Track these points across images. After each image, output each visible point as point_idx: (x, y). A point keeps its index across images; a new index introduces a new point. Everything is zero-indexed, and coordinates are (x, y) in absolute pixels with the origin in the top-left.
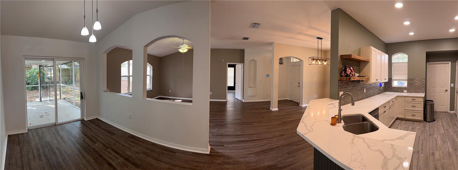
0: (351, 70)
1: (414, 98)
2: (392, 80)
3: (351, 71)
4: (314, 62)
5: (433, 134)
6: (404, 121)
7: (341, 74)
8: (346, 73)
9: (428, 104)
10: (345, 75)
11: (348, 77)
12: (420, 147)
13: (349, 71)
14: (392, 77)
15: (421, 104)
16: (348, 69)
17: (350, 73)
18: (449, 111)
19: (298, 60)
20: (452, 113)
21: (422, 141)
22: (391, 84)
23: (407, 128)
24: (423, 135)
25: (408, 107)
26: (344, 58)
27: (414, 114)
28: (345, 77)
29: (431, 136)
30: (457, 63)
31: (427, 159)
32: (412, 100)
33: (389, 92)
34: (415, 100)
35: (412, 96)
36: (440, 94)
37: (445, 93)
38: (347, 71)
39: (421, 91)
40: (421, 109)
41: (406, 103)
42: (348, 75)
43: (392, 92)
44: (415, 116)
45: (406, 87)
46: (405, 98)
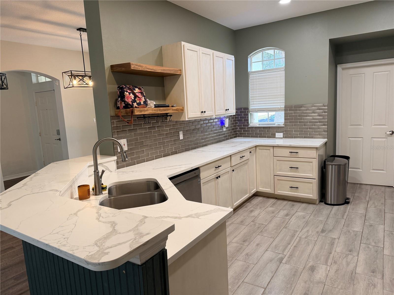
0: (134, 94)
2: (248, 112)
3: (136, 96)
4: (75, 82)
5: (330, 231)
6: (272, 201)
7: (116, 104)
8: (125, 101)
9: (332, 165)
10: (124, 105)
11: (128, 110)
12: (287, 253)
13: (129, 97)
14: (251, 106)
15: (311, 164)
16: (127, 92)
17: (134, 101)
19: (48, 80)
21: (297, 240)
22: (248, 120)
23: (273, 213)
24: (305, 230)
25: (280, 170)
26: (117, 70)
27: (295, 184)
28: (124, 110)
29: (324, 234)
31: (294, 275)
32: (291, 154)
33: (243, 138)
34: (298, 155)
35: (291, 145)
36: (374, 141)
37: (387, 138)
38: (126, 97)
39: (317, 133)
40: (312, 175)
41: (277, 160)
42: (129, 104)
43: (250, 139)
44: (297, 190)
45: (281, 126)
46: (274, 149)
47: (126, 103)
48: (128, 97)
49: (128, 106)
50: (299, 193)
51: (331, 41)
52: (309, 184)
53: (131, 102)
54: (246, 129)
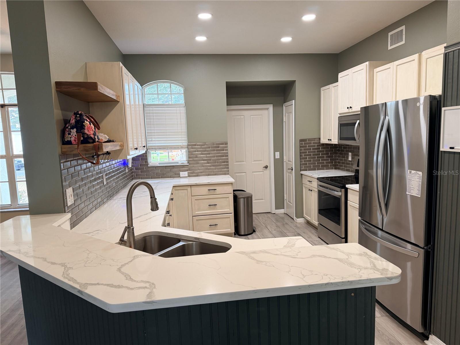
0: (93, 123)
1: (212, 188)
3: (95, 127)
7: (64, 136)
8: (84, 134)
10: (82, 139)
11: (90, 145)
13: (91, 128)
14: (148, 142)
15: (228, 199)
16: (87, 120)
18: (274, 211)
20: (282, 214)
22: (146, 159)
25: (199, 210)
27: (213, 222)
30: (284, 107)
32: (209, 192)
33: (150, 179)
34: (216, 192)
35: (209, 183)
36: (254, 174)
37: (263, 172)
38: (86, 128)
39: (220, 170)
40: (229, 210)
41: (195, 200)
42: (91, 138)
43: (160, 180)
44: (216, 227)
45: (186, 164)
46: (192, 188)
47: (86, 136)
48: (88, 128)
49: (89, 140)
50: (218, 230)
51: (227, 83)
52: (227, 219)
53: (93, 134)
54: (144, 169)
